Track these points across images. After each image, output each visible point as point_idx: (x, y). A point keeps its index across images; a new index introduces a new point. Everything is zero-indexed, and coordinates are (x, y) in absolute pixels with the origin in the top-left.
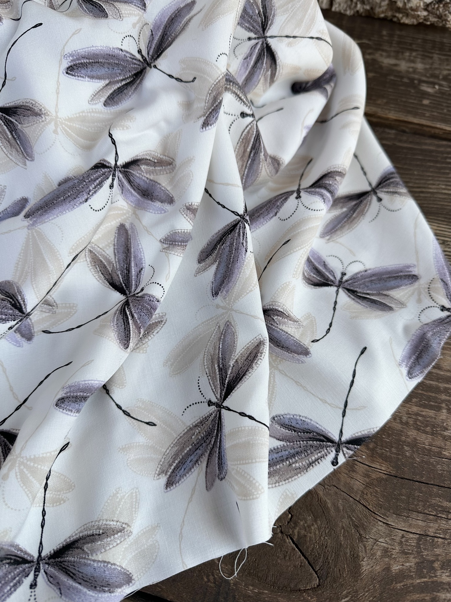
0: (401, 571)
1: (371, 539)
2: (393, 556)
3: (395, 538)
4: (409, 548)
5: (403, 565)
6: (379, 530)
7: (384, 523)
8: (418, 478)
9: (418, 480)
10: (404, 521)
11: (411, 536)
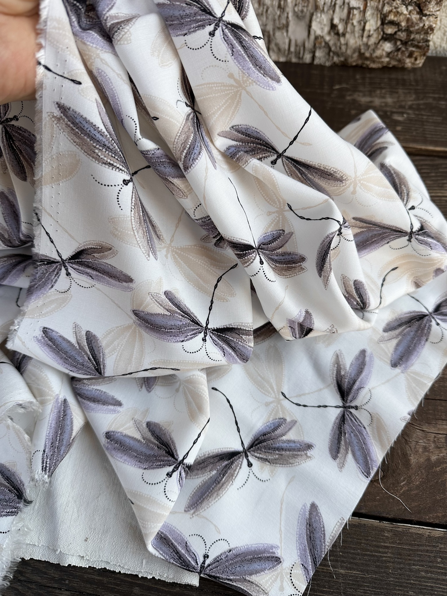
0: (437, 459)
1: (414, 442)
2: (431, 451)
3: (429, 438)
4: (441, 444)
5: (438, 456)
6: (417, 435)
7: (420, 430)
8: (438, 397)
9: (439, 399)
10: (434, 427)
11: (441, 436)
